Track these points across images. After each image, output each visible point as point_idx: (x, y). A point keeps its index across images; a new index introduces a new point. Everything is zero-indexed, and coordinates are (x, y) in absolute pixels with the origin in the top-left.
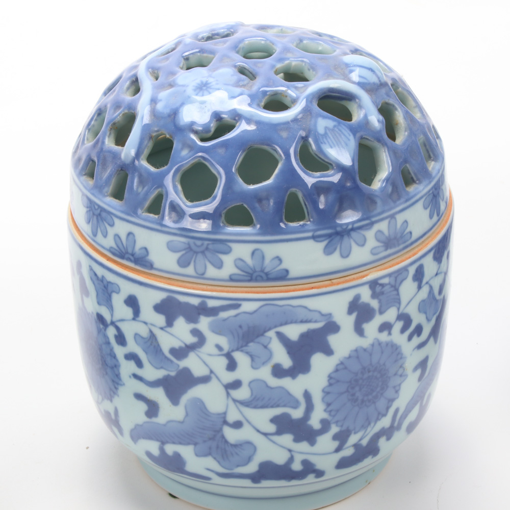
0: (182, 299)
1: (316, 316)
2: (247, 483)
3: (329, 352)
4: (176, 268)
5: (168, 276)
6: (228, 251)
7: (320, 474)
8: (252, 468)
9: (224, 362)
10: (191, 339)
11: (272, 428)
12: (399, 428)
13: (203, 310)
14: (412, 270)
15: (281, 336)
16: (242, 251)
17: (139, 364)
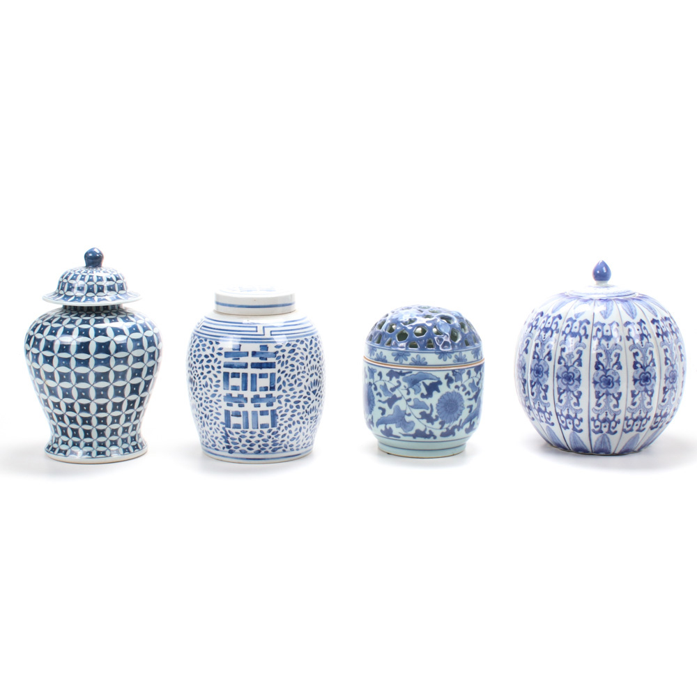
0: (395, 370)
1: (435, 378)
2: (411, 438)
3: (438, 391)
4: (394, 361)
5: (392, 364)
6: (409, 355)
7: (435, 437)
8: (413, 432)
9: (406, 392)
10: (397, 384)
11: (420, 416)
12: (462, 427)
13: (401, 374)
14: (466, 371)
15: (423, 383)
16: (414, 355)
17: (381, 396)
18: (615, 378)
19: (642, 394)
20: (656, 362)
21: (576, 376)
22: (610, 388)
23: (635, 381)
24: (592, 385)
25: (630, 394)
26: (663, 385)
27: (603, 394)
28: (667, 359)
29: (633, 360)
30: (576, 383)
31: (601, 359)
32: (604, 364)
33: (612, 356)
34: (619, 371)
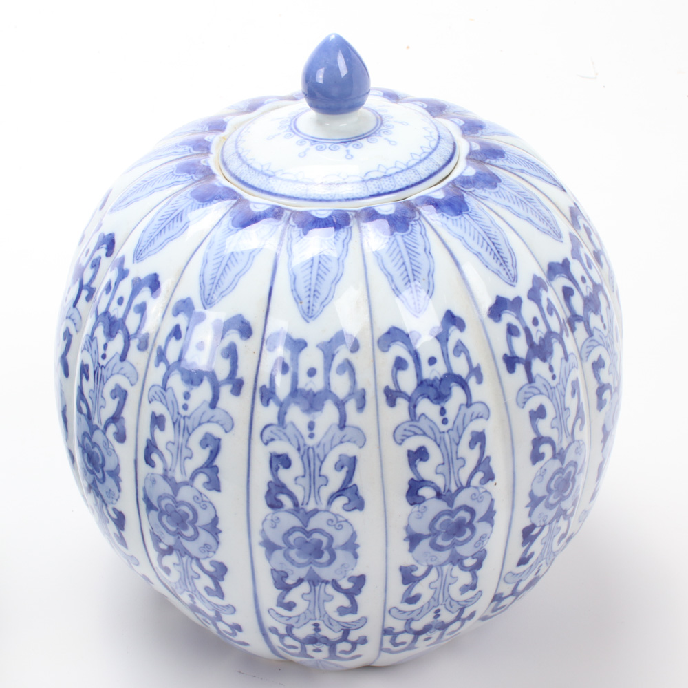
18: (341, 538)
19: (440, 574)
20: (499, 465)
21: (204, 518)
22: (321, 565)
23: (414, 539)
24: (260, 551)
25: (396, 578)
26: (522, 521)
27: (300, 581)
28: (538, 441)
29: (409, 475)
30: (205, 537)
31: (286, 476)
32: (300, 494)
33: (328, 468)
34: (354, 516)
